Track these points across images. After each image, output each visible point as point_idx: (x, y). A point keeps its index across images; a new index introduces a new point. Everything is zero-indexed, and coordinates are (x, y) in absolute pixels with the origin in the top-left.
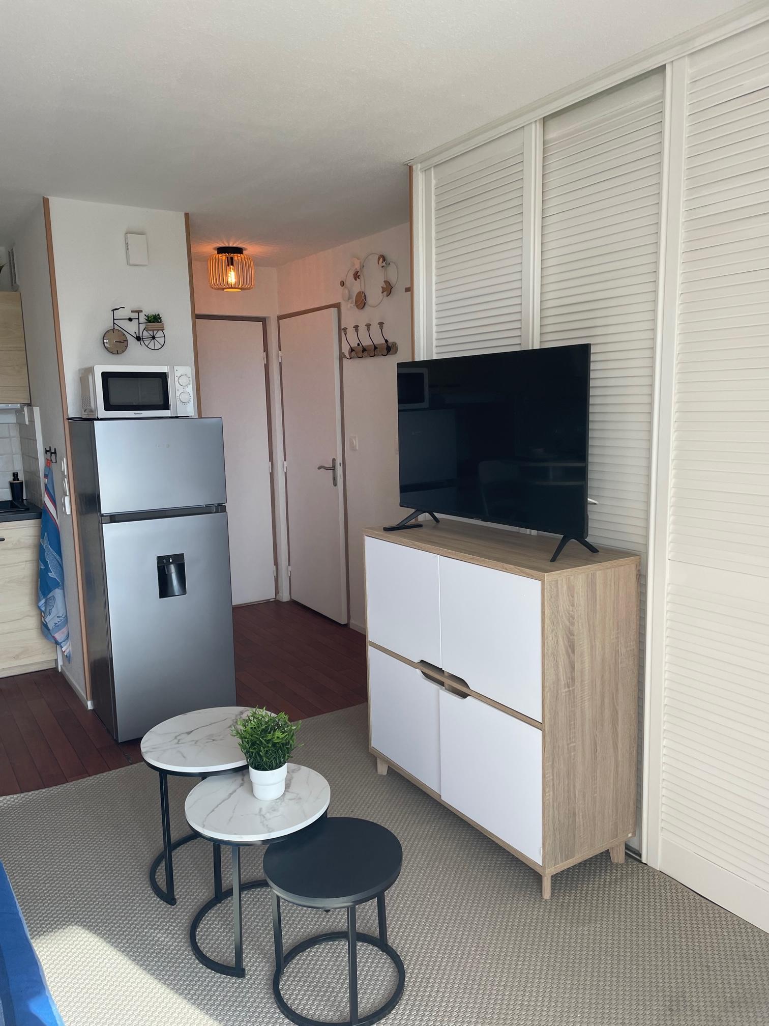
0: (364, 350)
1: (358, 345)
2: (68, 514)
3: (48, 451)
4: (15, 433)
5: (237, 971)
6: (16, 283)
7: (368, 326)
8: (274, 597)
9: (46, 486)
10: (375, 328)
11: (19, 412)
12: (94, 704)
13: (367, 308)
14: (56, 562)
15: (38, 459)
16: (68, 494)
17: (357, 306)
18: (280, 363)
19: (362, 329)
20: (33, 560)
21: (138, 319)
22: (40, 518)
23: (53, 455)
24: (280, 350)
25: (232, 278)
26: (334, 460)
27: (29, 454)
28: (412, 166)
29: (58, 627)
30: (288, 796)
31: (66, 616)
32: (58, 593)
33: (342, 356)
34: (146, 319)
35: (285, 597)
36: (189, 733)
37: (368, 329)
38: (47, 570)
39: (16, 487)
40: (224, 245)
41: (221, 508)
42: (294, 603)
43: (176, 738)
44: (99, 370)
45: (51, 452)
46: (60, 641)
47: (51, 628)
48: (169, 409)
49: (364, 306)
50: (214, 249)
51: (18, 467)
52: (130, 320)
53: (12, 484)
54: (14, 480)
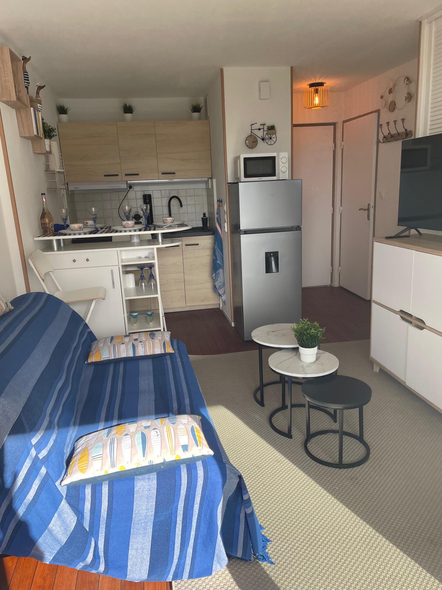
0: (392, 136)
1: (389, 134)
2: (226, 231)
3: (219, 201)
4: (205, 193)
5: (289, 435)
6: (207, 115)
7: (395, 122)
8: (330, 284)
9: (217, 218)
10: (399, 123)
11: (207, 182)
12: (235, 324)
13: (396, 111)
14: (220, 256)
15: (214, 205)
16: (226, 222)
17: (389, 110)
18: (342, 149)
19: (392, 124)
20: (210, 255)
21: (264, 129)
22: (214, 235)
23: (221, 203)
24: (343, 141)
25: (317, 101)
26: (369, 204)
27: (210, 204)
28: (422, 21)
29: (220, 287)
30: (317, 362)
31: (224, 282)
32: (221, 271)
33: (378, 142)
34: (267, 129)
35: (336, 284)
36: (273, 332)
37: (395, 124)
38: (216, 259)
39: (204, 220)
40: (313, 82)
41: (298, 228)
42: (341, 288)
43: (267, 333)
44: (242, 157)
45: (220, 201)
46: (221, 294)
47: (217, 288)
48: (275, 176)
49: (394, 110)
50: (308, 85)
51: (206, 211)
52: (259, 129)
53: (203, 219)
54: (204, 217)
